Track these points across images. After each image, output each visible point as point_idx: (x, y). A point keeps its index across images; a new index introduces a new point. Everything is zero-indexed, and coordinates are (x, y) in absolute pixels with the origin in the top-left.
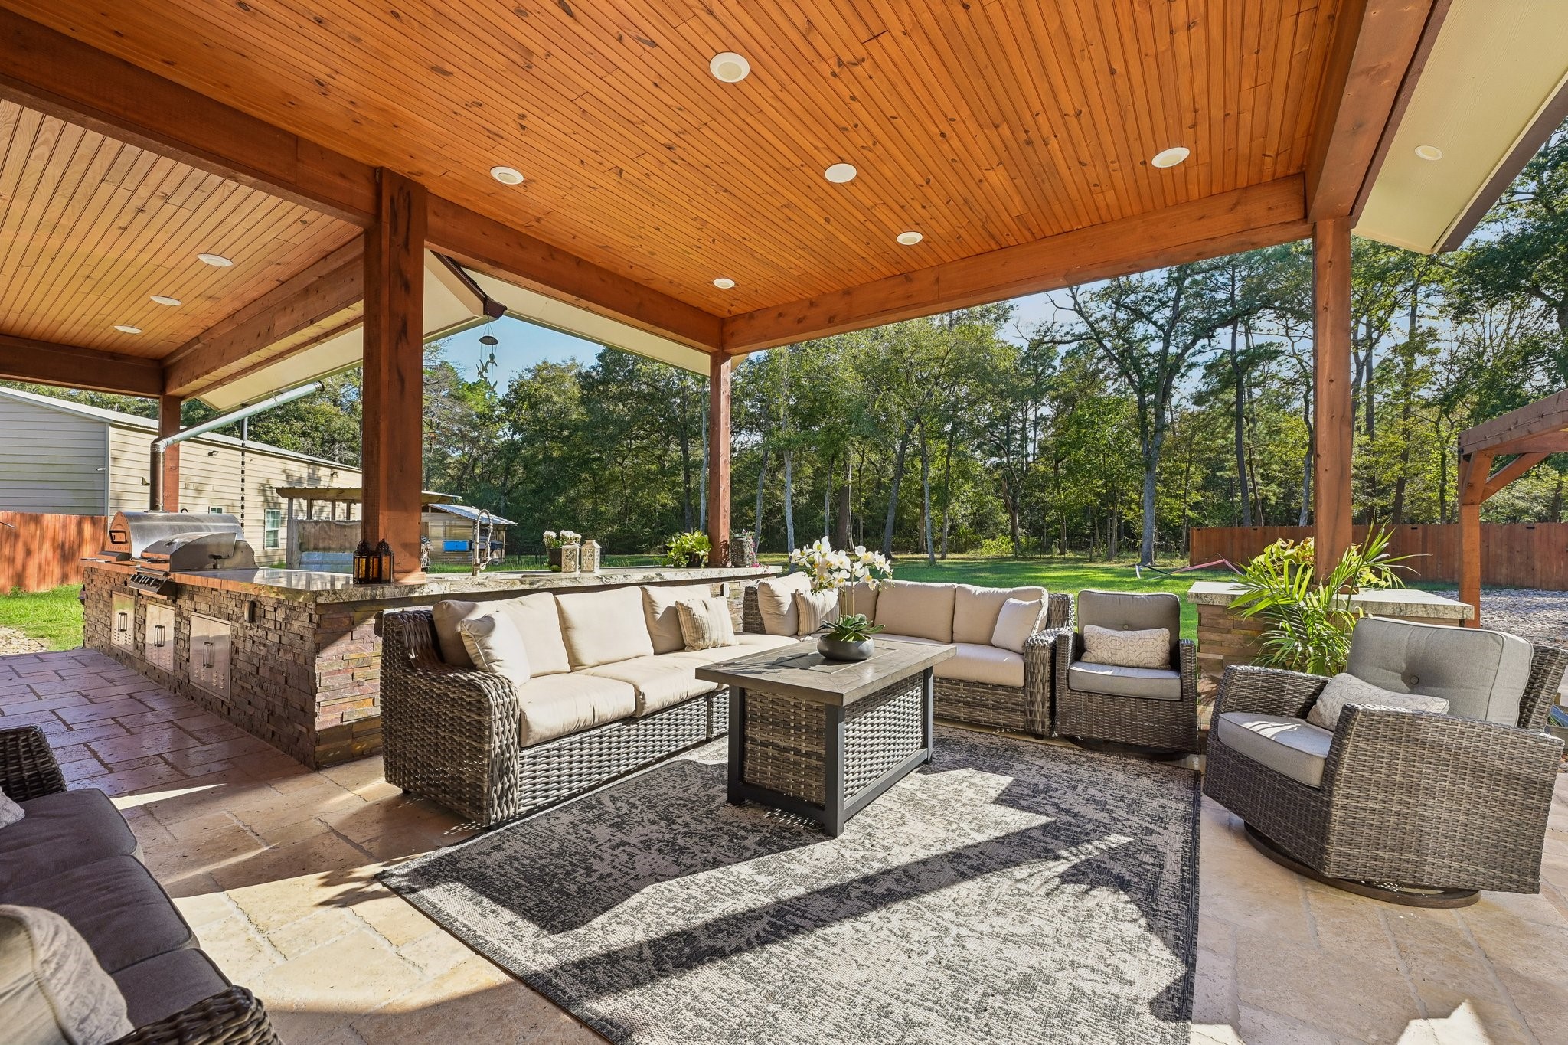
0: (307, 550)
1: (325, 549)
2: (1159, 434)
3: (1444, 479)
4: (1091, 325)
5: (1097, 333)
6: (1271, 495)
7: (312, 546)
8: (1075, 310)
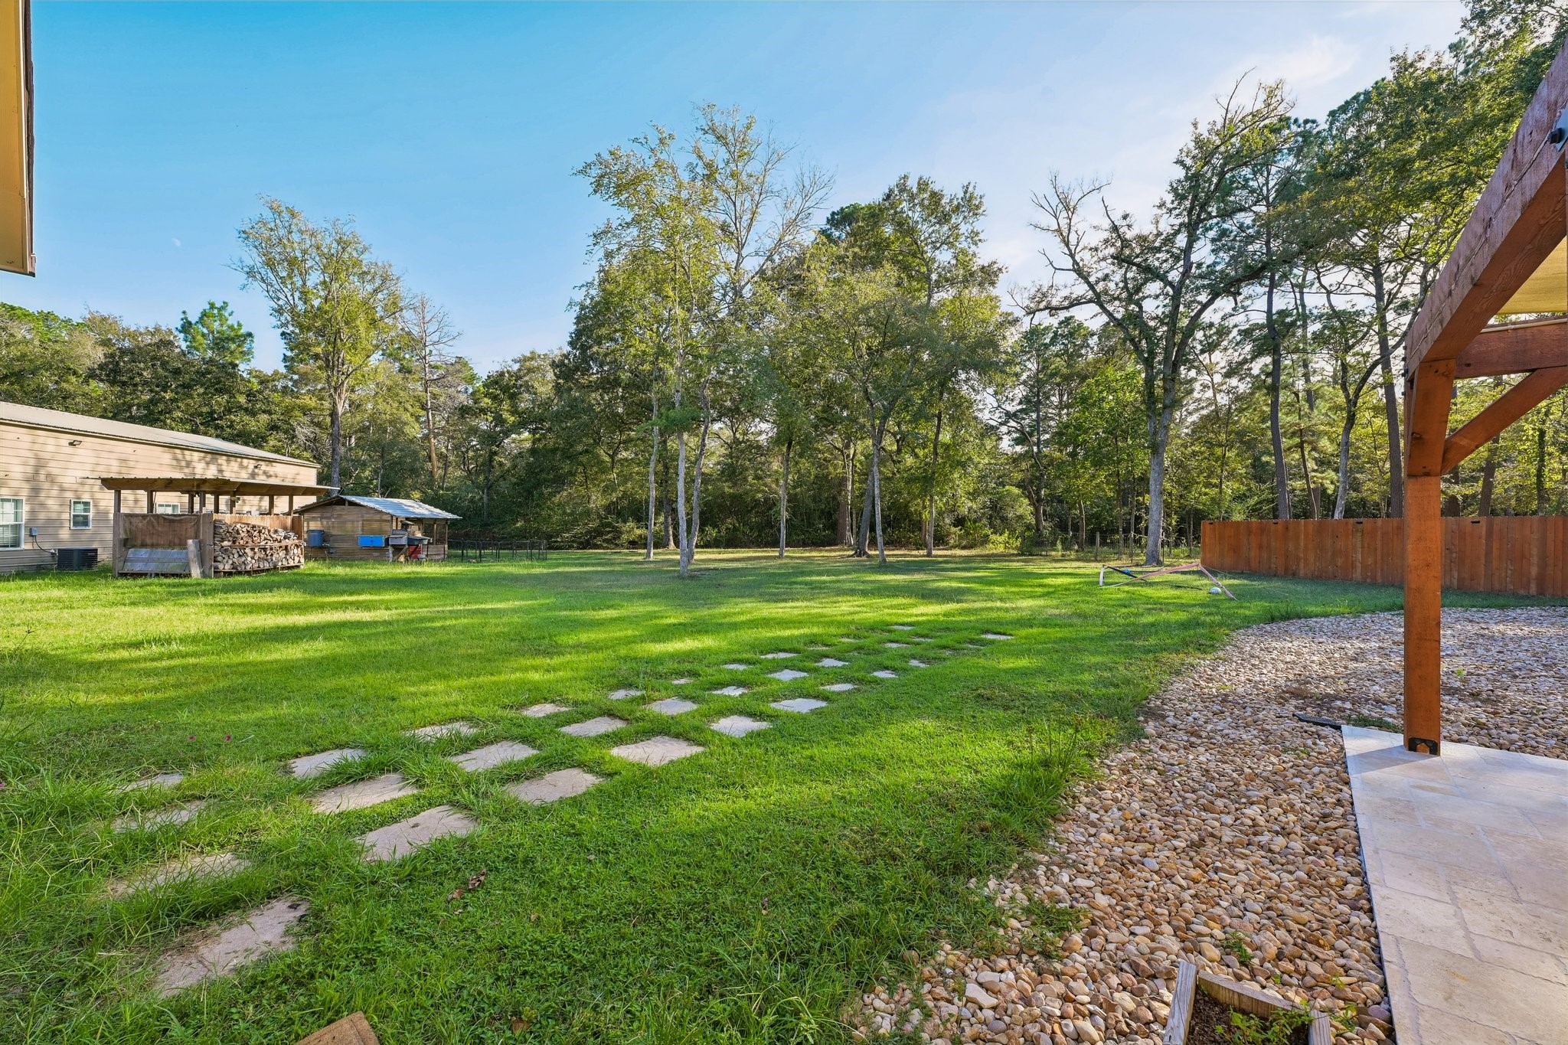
0: (134, 546)
1: (153, 546)
2: (1167, 411)
3: (1542, 460)
4: (1092, 287)
5: (1098, 295)
6: (1327, 483)
7: (139, 542)
8: (1074, 270)
